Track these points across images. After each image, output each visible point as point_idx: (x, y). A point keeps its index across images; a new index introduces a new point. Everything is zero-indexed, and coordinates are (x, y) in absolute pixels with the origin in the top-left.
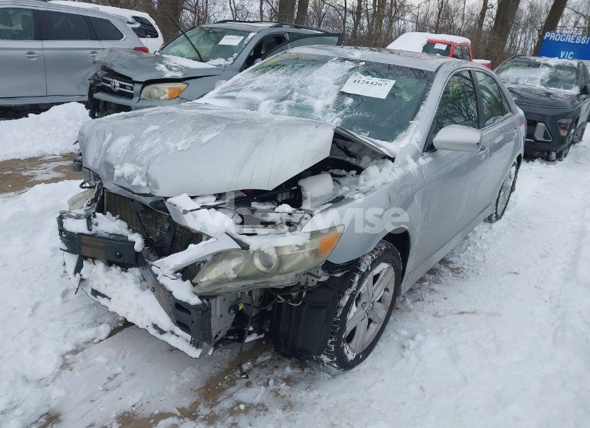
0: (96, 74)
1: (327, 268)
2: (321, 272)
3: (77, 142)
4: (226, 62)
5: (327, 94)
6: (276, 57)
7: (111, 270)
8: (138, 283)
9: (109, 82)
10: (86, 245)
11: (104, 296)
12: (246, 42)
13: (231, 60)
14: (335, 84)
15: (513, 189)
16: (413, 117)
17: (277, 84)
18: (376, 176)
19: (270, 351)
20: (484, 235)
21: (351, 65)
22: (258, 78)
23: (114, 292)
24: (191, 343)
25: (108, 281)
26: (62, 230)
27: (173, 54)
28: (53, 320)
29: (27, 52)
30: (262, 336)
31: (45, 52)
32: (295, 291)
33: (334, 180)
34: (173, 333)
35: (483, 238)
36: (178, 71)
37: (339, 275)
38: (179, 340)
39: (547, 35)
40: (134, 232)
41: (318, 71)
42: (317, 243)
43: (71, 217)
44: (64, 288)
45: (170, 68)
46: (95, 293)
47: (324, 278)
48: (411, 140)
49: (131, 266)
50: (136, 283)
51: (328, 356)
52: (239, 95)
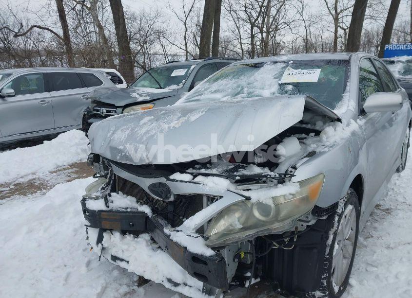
0: (88, 107)
1: (317, 212)
2: (310, 217)
3: (89, 144)
4: (179, 87)
5: (270, 85)
6: (223, 70)
7: (126, 237)
8: (149, 246)
9: (98, 111)
10: (106, 219)
11: (122, 260)
12: (190, 72)
13: (181, 85)
14: (275, 78)
15: (408, 146)
16: (344, 91)
17: (229, 86)
18: (334, 135)
19: (264, 294)
20: (397, 182)
21: (283, 65)
22: (213, 84)
23: (130, 256)
24: (203, 292)
25: (125, 247)
26: (85, 210)
27: (140, 87)
28: (83, 287)
29: (40, 100)
30: (258, 280)
31: (52, 99)
32: (286, 237)
33: (300, 142)
34: (185, 284)
35: (397, 184)
36: (146, 96)
37: (324, 218)
38: (192, 290)
39: (387, 47)
40: (142, 204)
41: (259, 72)
42: (306, 191)
43: (92, 198)
44: (86, 260)
45: (141, 95)
46: (115, 258)
47: (313, 222)
48: (348, 107)
49: (142, 232)
50: (148, 246)
51: (321, 291)
52: (202, 97)
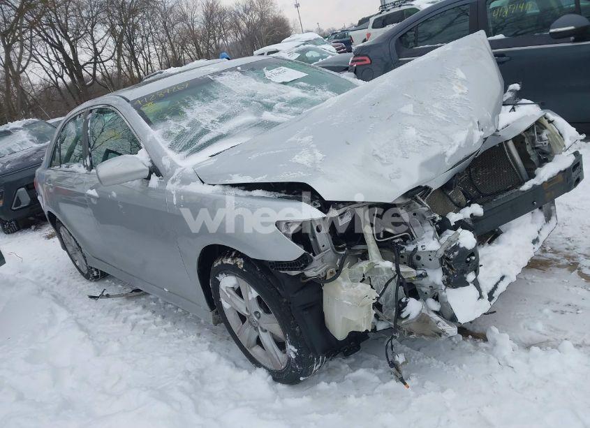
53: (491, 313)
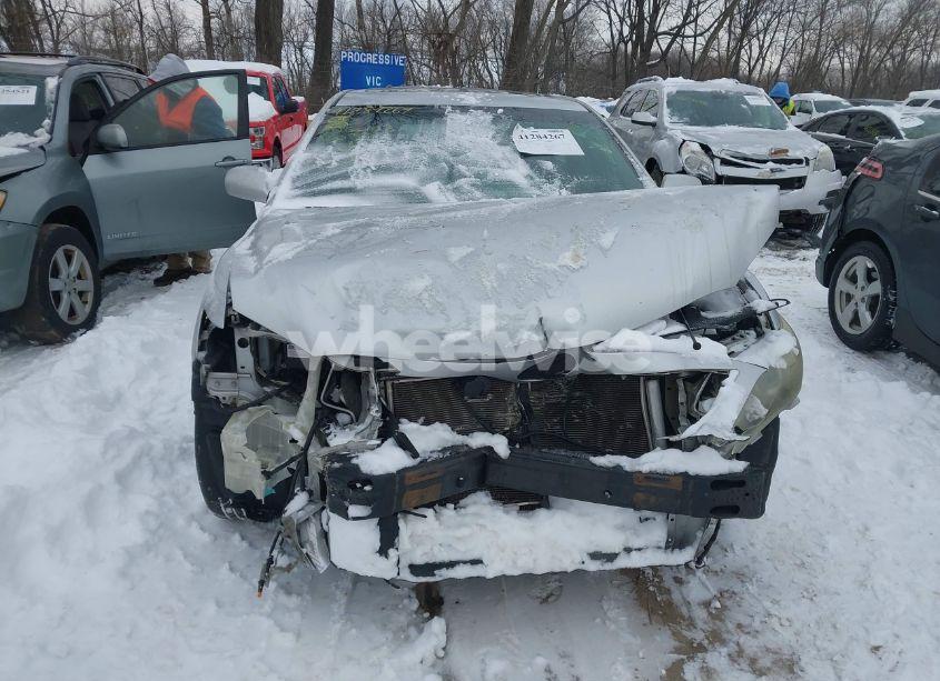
4: (36, 140)
7: (443, 514)
10: (413, 486)
11: (451, 565)
12: (50, 97)
13: (42, 134)
21: (487, 115)
34: (628, 550)
38: (646, 554)
39: (343, 55)
41: (449, 128)
43: (362, 450)
53: (393, 585)
